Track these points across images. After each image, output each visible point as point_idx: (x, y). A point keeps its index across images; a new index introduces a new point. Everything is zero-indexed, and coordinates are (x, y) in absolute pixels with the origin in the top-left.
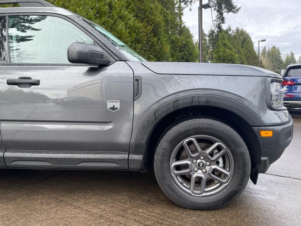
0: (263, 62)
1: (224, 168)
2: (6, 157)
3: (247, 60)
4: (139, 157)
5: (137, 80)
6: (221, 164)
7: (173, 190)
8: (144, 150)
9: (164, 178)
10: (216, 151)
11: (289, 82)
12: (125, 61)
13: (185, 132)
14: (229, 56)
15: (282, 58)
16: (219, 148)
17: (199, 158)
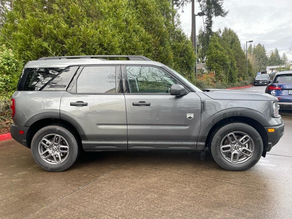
0: (250, 61)
1: (248, 148)
2: (129, 144)
3: (236, 60)
4: (203, 144)
5: (203, 103)
6: (247, 147)
7: (222, 161)
8: (205, 140)
9: (217, 154)
10: (244, 140)
11: (277, 87)
12: (194, 92)
13: (229, 130)
14: (221, 58)
15: (267, 55)
16: (246, 139)
17: (235, 144)
